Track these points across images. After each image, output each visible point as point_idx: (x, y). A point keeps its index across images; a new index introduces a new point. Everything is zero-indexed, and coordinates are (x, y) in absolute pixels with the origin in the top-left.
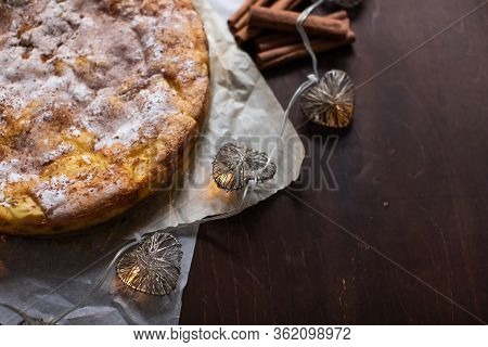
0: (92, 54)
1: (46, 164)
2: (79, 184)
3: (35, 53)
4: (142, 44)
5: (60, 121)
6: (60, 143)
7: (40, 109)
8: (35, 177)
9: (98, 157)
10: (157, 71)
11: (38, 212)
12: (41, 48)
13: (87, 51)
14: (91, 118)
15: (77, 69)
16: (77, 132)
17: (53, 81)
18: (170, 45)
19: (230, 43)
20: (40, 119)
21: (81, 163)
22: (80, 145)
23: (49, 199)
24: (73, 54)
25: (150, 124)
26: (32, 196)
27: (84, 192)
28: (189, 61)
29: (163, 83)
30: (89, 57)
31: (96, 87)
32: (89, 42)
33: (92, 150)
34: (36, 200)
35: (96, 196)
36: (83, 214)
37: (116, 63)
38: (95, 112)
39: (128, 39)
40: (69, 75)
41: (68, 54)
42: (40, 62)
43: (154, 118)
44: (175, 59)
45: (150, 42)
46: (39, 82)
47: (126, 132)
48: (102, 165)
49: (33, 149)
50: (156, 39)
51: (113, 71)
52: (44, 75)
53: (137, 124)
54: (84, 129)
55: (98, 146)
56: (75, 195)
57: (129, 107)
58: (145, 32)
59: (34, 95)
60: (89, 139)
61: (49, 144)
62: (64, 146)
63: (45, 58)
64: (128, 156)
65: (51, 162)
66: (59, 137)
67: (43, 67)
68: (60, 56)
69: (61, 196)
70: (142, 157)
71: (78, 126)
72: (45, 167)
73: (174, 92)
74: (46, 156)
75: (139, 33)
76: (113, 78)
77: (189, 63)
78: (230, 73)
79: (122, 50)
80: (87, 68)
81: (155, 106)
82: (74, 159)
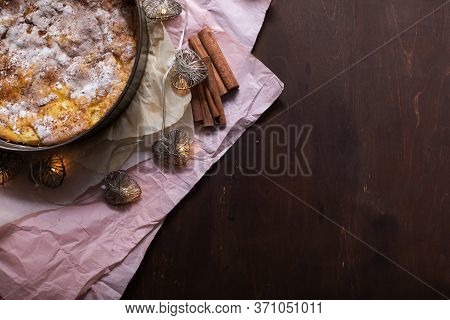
0: (70, 34)
1: (41, 106)
2: (60, 123)
3: (35, 30)
4: (102, 30)
5: (50, 78)
6: (50, 93)
7: (38, 70)
8: (35, 114)
9: (72, 104)
10: (109, 50)
11: (35, 138)
12: (39, 26)
13: (67, 31)
14: (69, 77)
15: (61, 44)
16: (60, 86)
17: (46, 51)
18: (118, 34)
20: (38, 77)
21: (61, 108)
22: (62, 95)
23: (41, 131)
24: (58, 33)
25: (102, 88)
26: (32, 128)
27: (62, 129)
29: (112, 60)
30: (69, 37)
31: (73, 55)
32: (69, 25)
33: (69, 98)
34: (35, 131)
35: (69, 133)
37: (86, 40)
38: (71, 74)
39: (93, 24)
40: (56, 48)
41: (55, 33)
42: (38, 36)
43: (105, 84)
44: (120, 45)
45: (106, 30)
46: (38, 50)
47: (89, 89)
48: (74, 110)
49: (34, 95)
50: (110, 29)
51: (83, 46)
52: (40, 46)
53: (95, 86)
54: (64, 85)
55: (73, 96)
56: (56, 131)
57: (92, 72)
58: (103, 22)
59: (34, 60)
60: (67, 91)
62: (52, 96)
63: (41, 33)
64: (89, 107)
65: (44, 105)
66: (49, 89)
68: (50, 34)
69: (48, 131)
70: (97, 108)
71: (61, 82)
72: (41, 108)
73: (119, 66)
74: (41, 101)
75: (100, 21)
76: (83, 50)
79: (89, 32)
80: (67, 43)
81: (106, 76)
82: (58, 104)
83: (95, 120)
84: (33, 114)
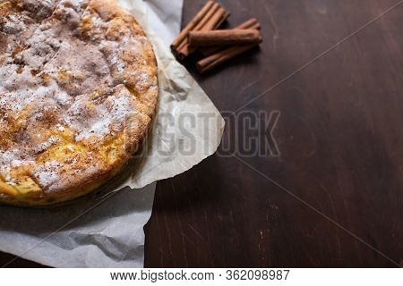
0: (70, 70)
1: (40, 153)
2: (67, 167)
3: (27, 69)
4: (108, 62)
5: (49, 120)
6: (49, 137)
7: (34, 111)
8: (33, 162)
9: (79, 146)
10: (120, 82)
11: (37, 188)
12: (31, 65)
13: (66, 67)
14: (72, 118)
15: (60, 81)
16: (62, 128)
17: (42, 90)
18: (130, 63)
19: (171, 59)
20: (33, 119)
21: (67, 151)
22: (65, 138)
23: (45, 178)
24: (56, 69)
25: (118, 121)
26: (32, 176)
27: (72, 172)
28: (143, 74)
29: (125, 91)
30: (69, 72)
31: (74, 94)
32: (67, 60)
33: (74, 141)
34: (35, 179)
35: (81, 175)
36: (71, 189)
37: (88, 76)
38: (75, 113)
39: (97, 58)
40: (54, 86)
41: (53, 70)
42: (31, 76)
43: (121, 117)
44: (134, 73)
45: (114, 60)
46: (31, 91)
47: (100, 127)
48: (83, 152)
49: (30, 141)
50: (119, 58)
51: (87, 82)
52: (34, 85)
53: (107, 121)
54: (67, 126)
55: (78, 138)
56: (65, 175)
57: (100, 109)
58: (110, 53)
59: (28, 101)
60: (71, 133)
61: (41, 138)
62: (53, 139)
63: (34, 72)
64: (102, 145)
65: (43, 151)
66: (48, 132)
67: (33, 79)
68: (46, 71)
69: (54, 176)
70: (113, 146)
71: (62, 124)
73: (134, 97)
74: (40, 147)
75: (105, 53)
76: (87, 87)
77: (144, 75)
78: (172, 81)
79: (92, 67)
80: (67, 80)
81: (121, 108)
82: (61, 148)
83: (113, 159)
84: (30, 163)
